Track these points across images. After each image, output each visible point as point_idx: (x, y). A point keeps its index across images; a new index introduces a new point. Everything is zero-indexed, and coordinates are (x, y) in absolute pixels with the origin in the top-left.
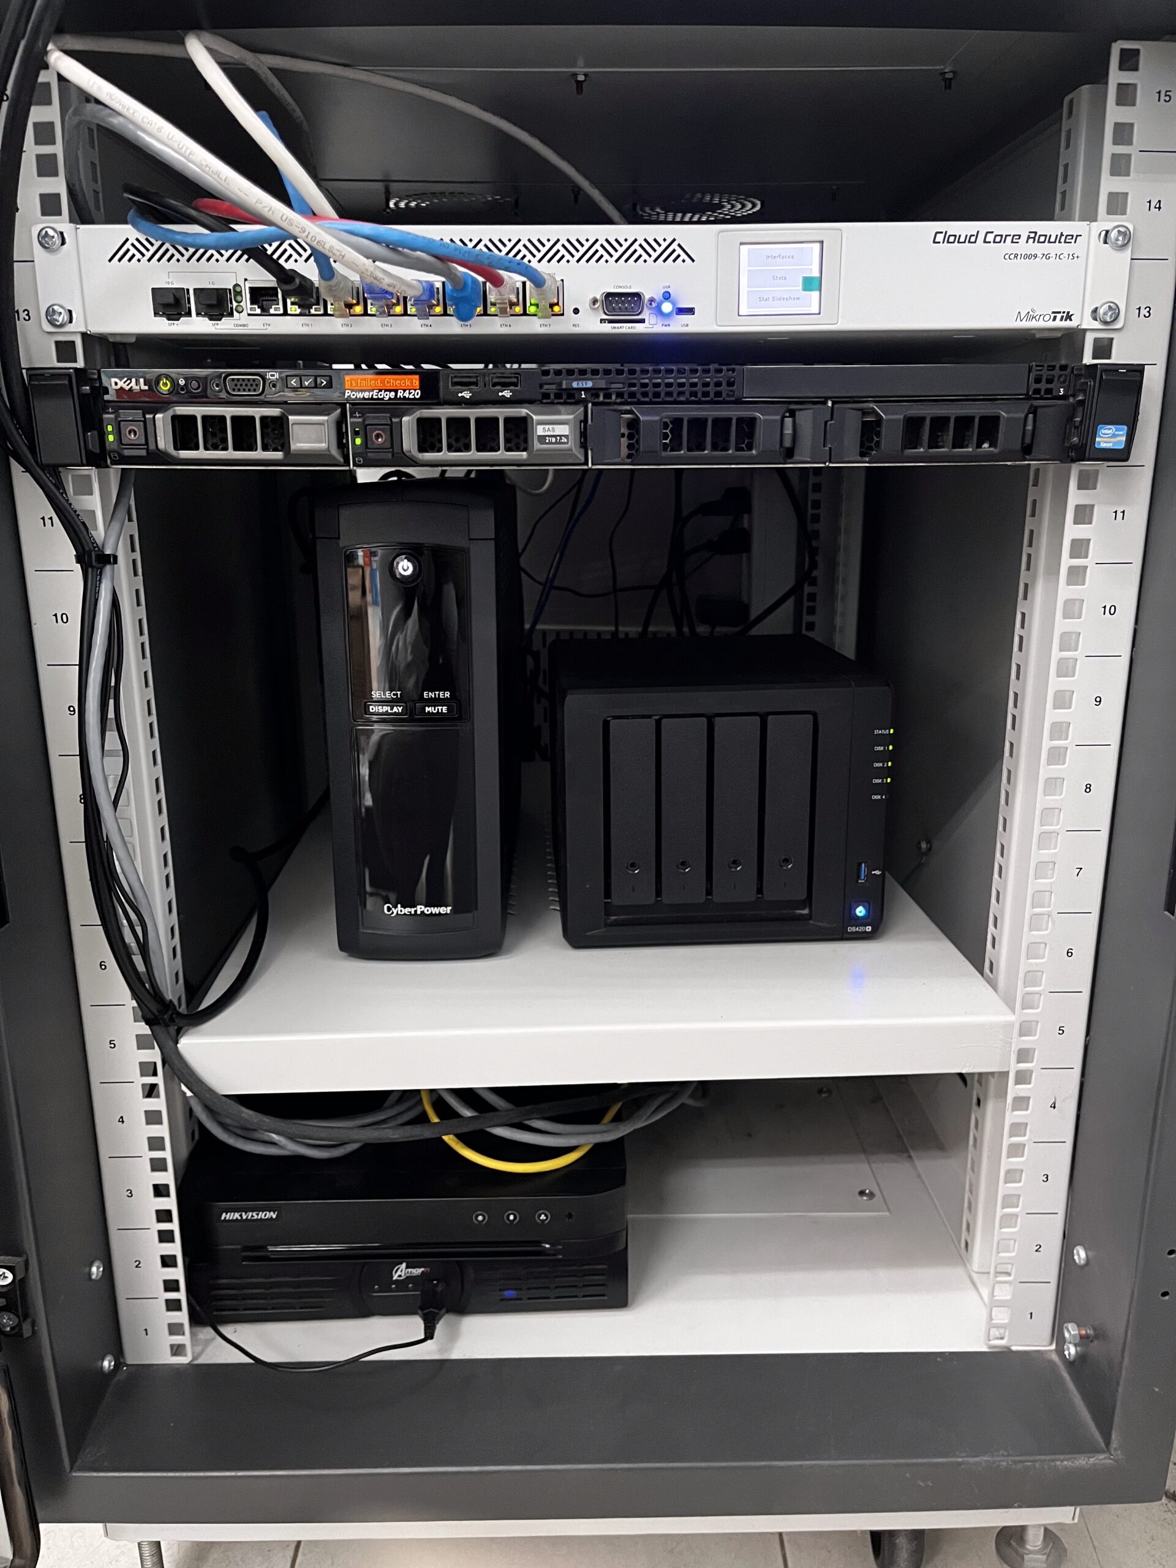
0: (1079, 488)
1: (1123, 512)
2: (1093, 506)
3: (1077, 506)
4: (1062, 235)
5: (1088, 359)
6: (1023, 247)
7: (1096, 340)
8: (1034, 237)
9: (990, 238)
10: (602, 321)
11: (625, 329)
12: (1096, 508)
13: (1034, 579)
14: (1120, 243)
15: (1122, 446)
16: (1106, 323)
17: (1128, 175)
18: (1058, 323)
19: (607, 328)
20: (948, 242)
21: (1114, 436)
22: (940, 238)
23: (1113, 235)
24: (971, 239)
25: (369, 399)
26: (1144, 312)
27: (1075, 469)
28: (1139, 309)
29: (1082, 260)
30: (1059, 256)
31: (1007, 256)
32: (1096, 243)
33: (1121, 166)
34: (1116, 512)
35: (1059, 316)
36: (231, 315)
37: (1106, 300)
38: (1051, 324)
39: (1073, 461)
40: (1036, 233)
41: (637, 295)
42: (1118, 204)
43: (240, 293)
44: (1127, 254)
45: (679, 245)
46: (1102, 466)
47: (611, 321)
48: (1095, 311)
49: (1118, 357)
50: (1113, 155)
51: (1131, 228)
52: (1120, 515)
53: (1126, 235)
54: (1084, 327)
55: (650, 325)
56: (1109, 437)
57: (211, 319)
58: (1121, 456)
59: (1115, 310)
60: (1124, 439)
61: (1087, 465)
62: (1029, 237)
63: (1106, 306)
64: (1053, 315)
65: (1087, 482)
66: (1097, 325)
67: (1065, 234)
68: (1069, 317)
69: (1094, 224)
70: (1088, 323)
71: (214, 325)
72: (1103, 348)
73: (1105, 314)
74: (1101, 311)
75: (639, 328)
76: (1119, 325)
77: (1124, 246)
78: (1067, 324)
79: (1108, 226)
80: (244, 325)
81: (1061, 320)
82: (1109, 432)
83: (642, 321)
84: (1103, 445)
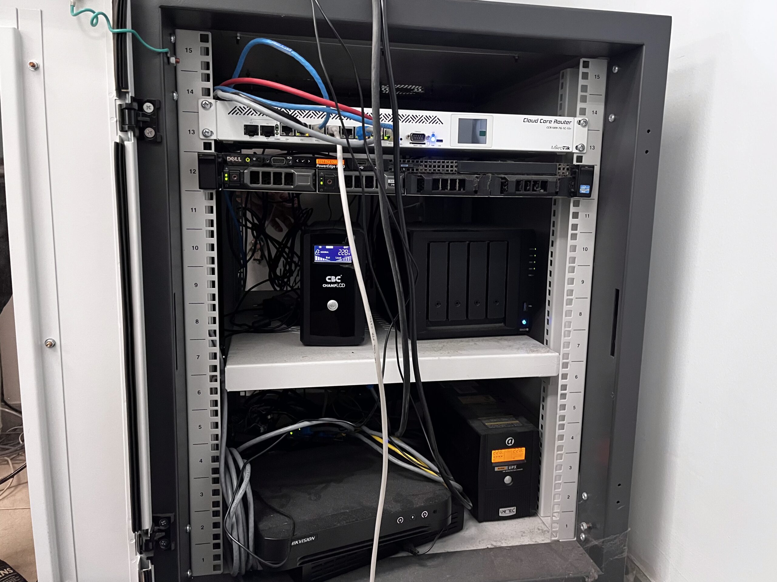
0: (574, 206)
1: (588, 215)
2: (578, 213)
3: (573, 213)
4: (565, 121)
5: (575, 163)
6: (553, 125)
7: (577, 156)
8: (556, 121)
9: (542, 121)
10: (410, 143)
11: (418, 146)
12: (580, 214)
13: (556, 239)
14: (584, 125)
15: (588, 192)
16: (580, 150)
17: (586, 102)
18: (565, 150)
19: (412, 146)
20: (528, 122)
21: (586, 189)
22: (526, 120)
23: (582, 122)
24: (536, 121)
25: (325, 168)
26: (592, 148)
27: (572, 200)
28: (591, 146)
29: (572, 129)
30: (565, 128)
31: (548, 127)
32: (576, 124)
33: (584, 99)
34: (586, 215)
35: (565, 148)
36: (274, 135)
37: (580, 143)
38: (563, 150)
39: (572, 197)
40: (557, 120)
41: (424, 135)
42: (583, 112)
43: (278, 128)
44: (586, 129)
45: (438, 118)
46: (581, 199)
47: (413, 143)
48: (577, 147)
49: (584, 162)
50: (581, 95)
51: (587, 119)
52: (587, 216)
53: (586, 122)
54: (573, 152)
55: (428, 145)
56: (584, 189)
57: (266, 137)
58: (588, 195)
59: (583, 146)
60: (589, 190)
61: (576, 198)
62: (555, 122)
63: (580, 146)
64: (563, 148)
65: (577, 204)
66: (577, 151)
67: (566, 121)
68: (568, 148)
69: (575, 118)
70: (575, 151)
71: (267, 139)
72: (580, 159)
73: (580, 148)
74: (579, 147)
75: (423, 146)
76: (585, 152)
77: (585, 126)
78: (568, 151)
79: (580, 119)
80: (278, 139)
81: (566, 149)
82: (584, 187)
83: (425, 144)
84: (582, 192)
